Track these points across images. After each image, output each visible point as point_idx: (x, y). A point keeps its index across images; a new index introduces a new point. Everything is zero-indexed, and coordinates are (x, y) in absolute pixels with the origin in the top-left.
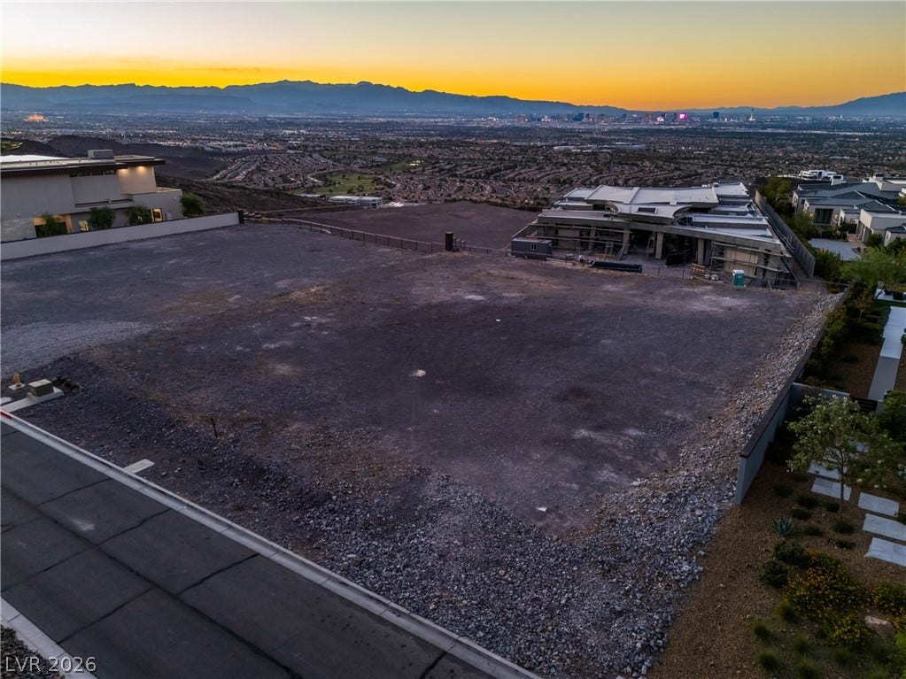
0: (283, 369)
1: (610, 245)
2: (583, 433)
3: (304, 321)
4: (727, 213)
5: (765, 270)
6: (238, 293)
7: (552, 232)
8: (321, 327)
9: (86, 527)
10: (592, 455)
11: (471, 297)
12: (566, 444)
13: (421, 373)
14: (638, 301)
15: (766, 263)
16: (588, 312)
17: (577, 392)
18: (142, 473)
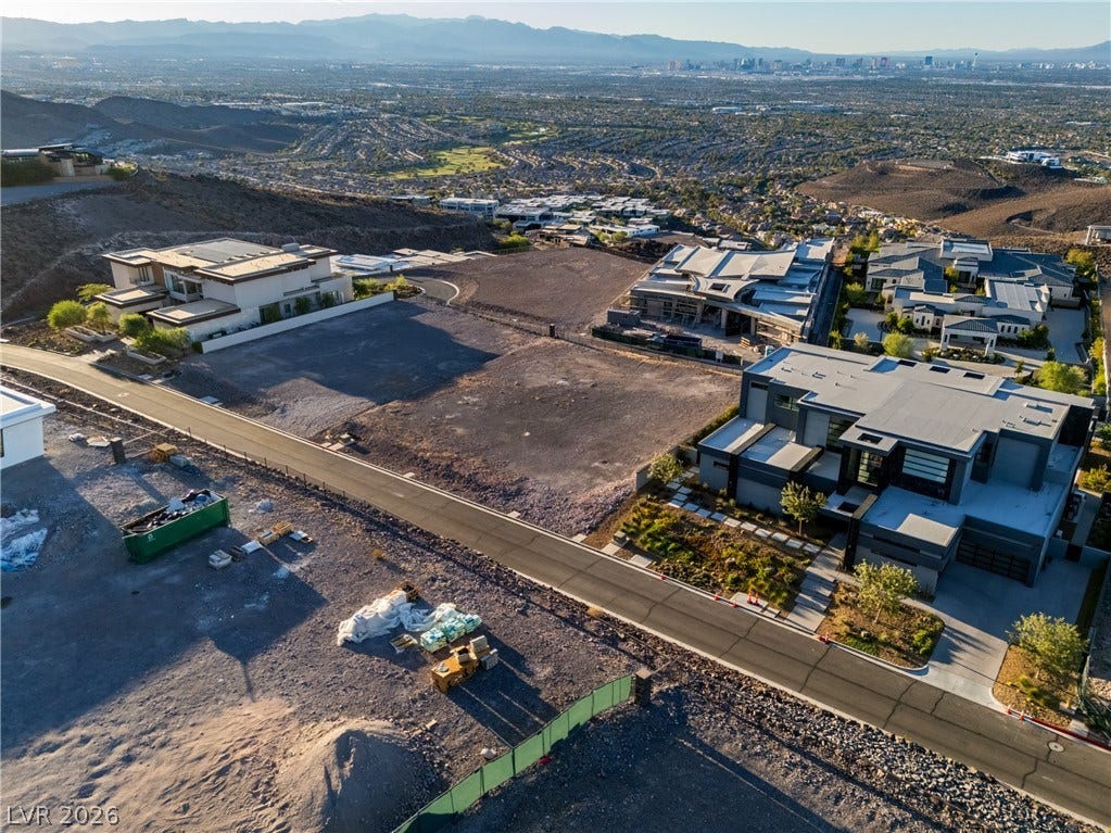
0: (460, 431)
2: (596, 464)
3: (464, 400)
4: (791, 286)
6: (417, 374)
7: (642, 303)
8: (475, 404)
9: (401, 496)
10: (597, 473)
11: (561, 382)
12: (587, 469)
13: (527, 434)
14: (660, 387)
16: (625, 396)
17: (602, 445)
18: (412, 477)
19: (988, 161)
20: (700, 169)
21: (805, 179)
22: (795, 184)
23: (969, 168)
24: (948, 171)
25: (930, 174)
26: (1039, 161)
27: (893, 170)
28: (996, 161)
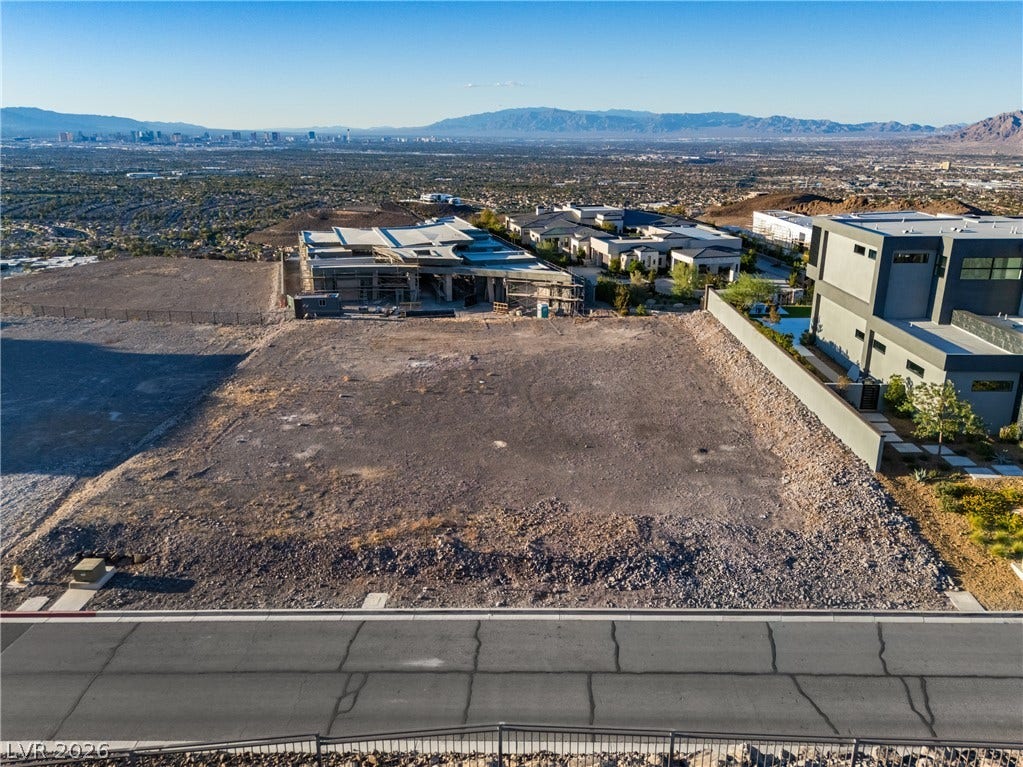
0: (367, 472)
1: (399, 292)
2: (698, 458)
4: (483, 250)
5: (560, 301)
6: (109, 409)
7: (330, 285)
9: (434, 663)
10: (730, 471)
11: (415, 364)
12: (702, 469)
13: (500, 444)
15: (560, 294)
17: (645, 428)
18: (392, 605)
19: (408, 204)
20: (138, 228)
21: (252, 230)
22: (243, 236)
23: (395, 210)
24: (379, 213)
25: (365, 216)
26: (447, 201)
27: (331, 215)
28: (413, 203)
